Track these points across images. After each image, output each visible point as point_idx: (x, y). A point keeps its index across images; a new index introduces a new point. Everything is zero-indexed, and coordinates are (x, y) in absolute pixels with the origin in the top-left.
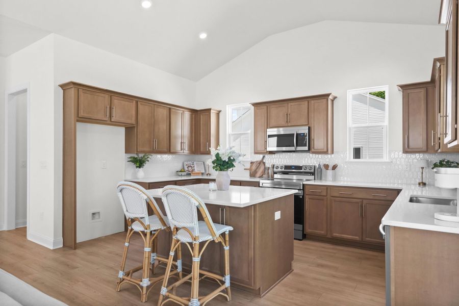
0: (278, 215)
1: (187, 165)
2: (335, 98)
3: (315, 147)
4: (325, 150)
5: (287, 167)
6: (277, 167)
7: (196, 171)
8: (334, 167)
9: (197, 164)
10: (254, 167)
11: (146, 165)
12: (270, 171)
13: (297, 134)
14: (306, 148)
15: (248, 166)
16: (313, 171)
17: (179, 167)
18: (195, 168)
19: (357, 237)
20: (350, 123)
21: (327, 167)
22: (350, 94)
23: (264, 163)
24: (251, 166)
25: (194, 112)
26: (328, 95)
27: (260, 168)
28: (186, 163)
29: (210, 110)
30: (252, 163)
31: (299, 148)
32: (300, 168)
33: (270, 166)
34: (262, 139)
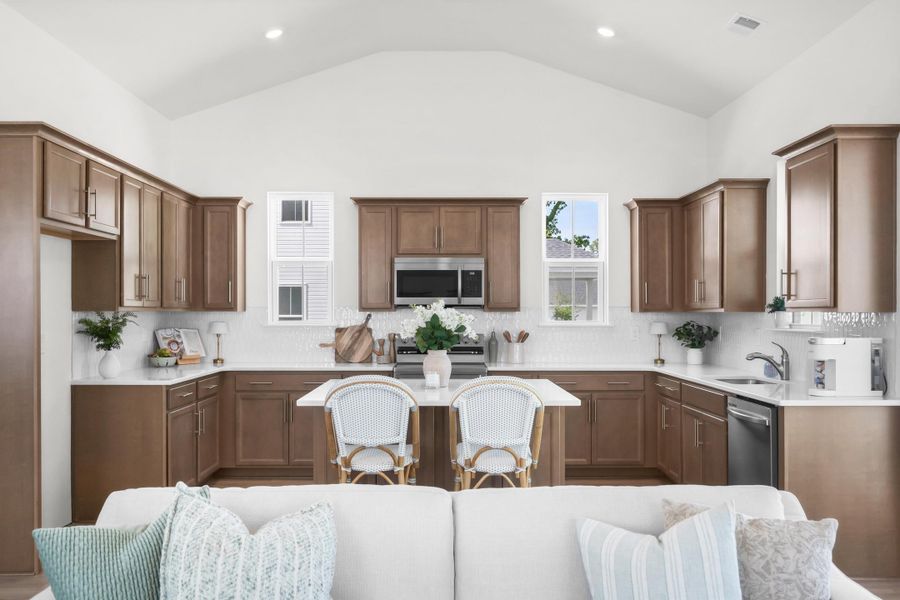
1: (165, 338)
3: (496, 299)
4: (513, 304)
7: (188, 353)
9: (186, 334)
10: (346, 340)
12: (387, 347)
13: (463, 272)
14: (480, 301)
15: (330, 337)
18: (186, 345)
19: (584, 460)
23: (370, 330)
24: (337, 339)
25: (192, 200)
27: (363, 341)
28: (160, 334)
29: (236, 200)
30: (339, 331)
31: (467, 301)
33: (386, 338)
34: (379, 279)
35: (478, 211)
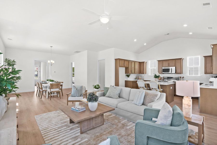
0: (171, 88)
2: (183, 59)
3: (177, 72)
4: (180, 73)
5: (168, 77)
6: (165, 77)
7: (140, 78)
8: (183, 78)
9: (139, 76)
11: (130, 76)
12: (163, 78)
16: (176, 78)
17: (135, 77)
20: (188, 65)
21: (180, 77)
22: (188, 58)
25: (140, 62)
26: (181, 58)
28: (137, 76)
29: (144, 62)
32: (172, 78)
33: (163, 77)
34: (161, 70)
35: (175, 60)
